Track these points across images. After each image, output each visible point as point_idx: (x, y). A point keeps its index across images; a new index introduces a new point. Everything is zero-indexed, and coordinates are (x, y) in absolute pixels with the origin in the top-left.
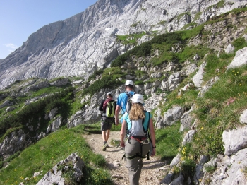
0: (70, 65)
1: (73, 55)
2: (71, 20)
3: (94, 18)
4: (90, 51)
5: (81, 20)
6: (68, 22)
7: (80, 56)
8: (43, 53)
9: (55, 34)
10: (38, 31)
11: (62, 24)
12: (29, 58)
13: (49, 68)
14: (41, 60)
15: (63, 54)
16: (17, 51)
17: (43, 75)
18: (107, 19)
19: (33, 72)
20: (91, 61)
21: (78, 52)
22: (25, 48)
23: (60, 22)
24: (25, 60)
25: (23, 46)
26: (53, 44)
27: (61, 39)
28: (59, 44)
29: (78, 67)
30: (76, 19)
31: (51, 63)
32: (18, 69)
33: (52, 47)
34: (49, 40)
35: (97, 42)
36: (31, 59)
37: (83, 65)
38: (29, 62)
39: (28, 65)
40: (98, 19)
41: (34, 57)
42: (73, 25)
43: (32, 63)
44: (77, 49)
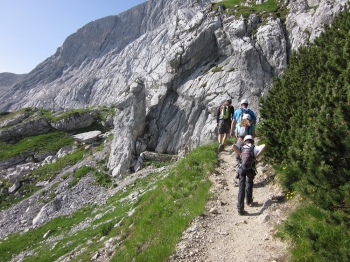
0: (123, 84)
1: (129, 69)
2: (128, 13)
3: (164, 10)
4: (153, 62)
5: (143, 15)
6: (124, 16)
7: (138, 70)
8: (85, 65)
9: (104, 35)
10: (79, 30)
11: (116, 20)
12: (64, 72)
13: (91, 88)
14: (81, 76)
15: (114, 65)
16: (48, 61)
17: (82, 98)
19: (68, 94)
20: (155, 78)
21: (136, 62)
23: (112, 17)
24: (59, 74)
25: (57, 55)
26: (102, 50)
27: (113, 44)
28: (109, 50)
30: (136, 12)
31: (95, 80)
32: (47, 88)
33: (99, 56)
34: (95, 44)
36: (67, 74)
38: (64, 78)
39: (62, 82)
40: (170, 12)
41: (72, 70)
42: (131, 21)
43: (67, 79)
44: (136, 58)
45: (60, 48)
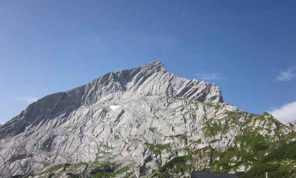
0: (78, 141)
1: (81, 132)
2: (73, 92)
3: (97, 92)
4: (98, 130)
5: (83, 93)
6: (70, 93)
7: (88, 133)
8: (42, 124)
9: (55, 105)
10: (39, 101)
11: (64, 95)
12: (27, 128)
13: (52, 141)
14: (42, 131)
15: (68, 128)
17: (46, 148)
18: (110, 95)
19: (35, 145)
20: (101, 140)
21: (86, 128)
22: (22, 118)
23: (61, 93)
24: (23, 130)
25: (21, 115)
26: (53, 115)
27: (61, 110)
28: (59, 115)
29: (89, 145)
30: (78, 91)
31: (54, 136)
32: (16, 139)
33: (52, 118)
34: (49, 110)
35: (104, 120)
36: (29, 130)
37: (93, 143)
38: (28, 132)
39: (27, 136)
40: (101, 94)
41: (32, 127)
42: (75, 97)
43: (31, 133)
44: (85, 126)
45: (23, 111)
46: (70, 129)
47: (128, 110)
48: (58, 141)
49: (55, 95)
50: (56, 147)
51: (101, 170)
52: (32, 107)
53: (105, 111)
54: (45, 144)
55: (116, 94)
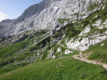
0: (41, 22)
1: (42, 19)
2: (40, 3)
3: (50, 2)
4: (48, 17)
5: (44, 3)
7: (45, 19)
8: (30, 17)
9: (34, 9)
10: (28, 8)
11: (37, 5)
12: (25, 19)
13: (33, 23)
14: (30, 20)
15: (38, 18)
16: (21, 16)
18: (55, 3)
19: (27, 25)
20: (49, 21)
25: (23, 15)
26: (34, 13)
27: (37, 11)
28: (36, 13)
29: (45, 24)
30: (42, 3)
31: (34, 21)
33: (33, 15)
34: (32, 12)
35: (51, 13)
36: (26, 20)
37: (46, 23)
38: (25, 21)
39: (25, 22)
40: (51, 3)
41: (27, 18)
42: (41, 5)
43: (26, 21)
44: (44, 16)
45: (23, 13)
46: (39, 18)
47: (61, 8)
48: (35, 23)
49: (34, 5)
50: (34, 25)
51: (39, 33)
52: (26, 11)
53: (52, 10)
54: (30, 25)
55: (57, 2)
